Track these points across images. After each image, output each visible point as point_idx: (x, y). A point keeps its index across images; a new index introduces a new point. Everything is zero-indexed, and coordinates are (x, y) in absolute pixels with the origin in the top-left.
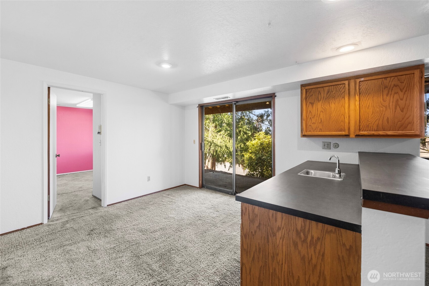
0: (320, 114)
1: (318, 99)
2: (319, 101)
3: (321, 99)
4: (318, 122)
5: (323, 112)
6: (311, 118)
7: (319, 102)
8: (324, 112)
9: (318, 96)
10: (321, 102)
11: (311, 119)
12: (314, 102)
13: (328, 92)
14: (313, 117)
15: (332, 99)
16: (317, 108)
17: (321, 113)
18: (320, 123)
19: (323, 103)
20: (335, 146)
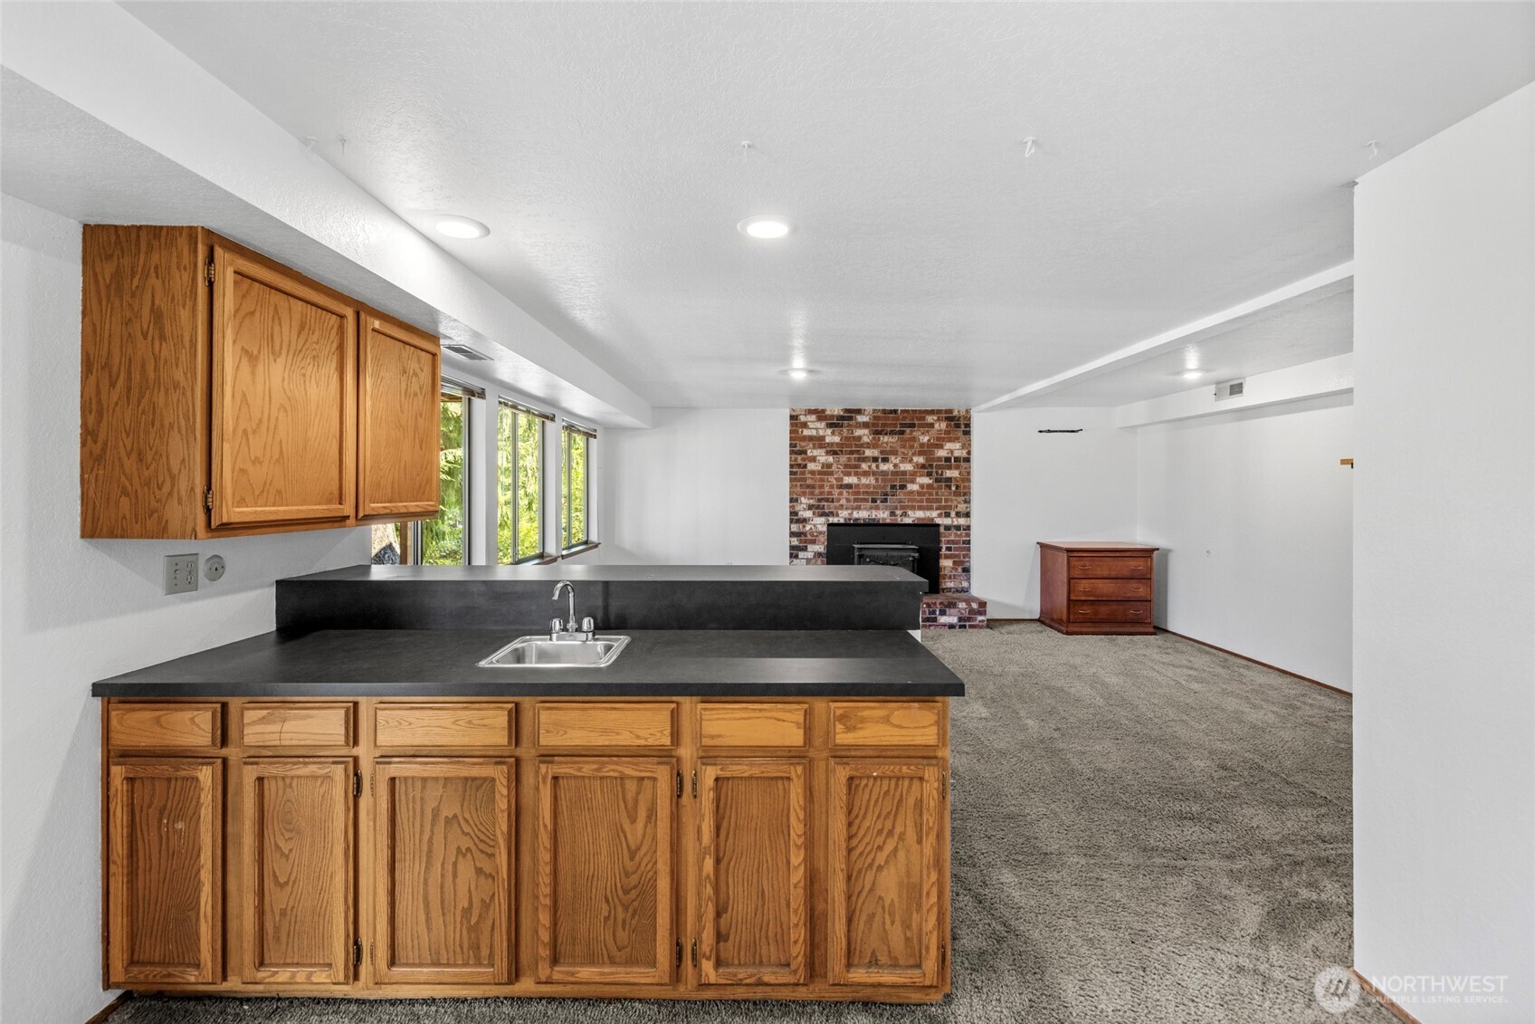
0: (277, 418)
1: (272, 346)
2: (275, 355)
3: (281, 349)
4: (271, 457)
5: (286, 411)
6: (245, 432)
7: (275, 361)
8: (289, 410)
9: (272, 328)
10: (281, 360)
11: (248, 440)
12: (259, 352)
13: (301, 326)
14: (254, 427)
15: (312, 365)
16: (267, 384)
17: (282, 415)
18: (278, 461)
19: (287, 371)
20: (214, 569)
